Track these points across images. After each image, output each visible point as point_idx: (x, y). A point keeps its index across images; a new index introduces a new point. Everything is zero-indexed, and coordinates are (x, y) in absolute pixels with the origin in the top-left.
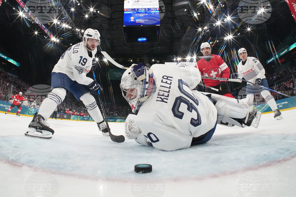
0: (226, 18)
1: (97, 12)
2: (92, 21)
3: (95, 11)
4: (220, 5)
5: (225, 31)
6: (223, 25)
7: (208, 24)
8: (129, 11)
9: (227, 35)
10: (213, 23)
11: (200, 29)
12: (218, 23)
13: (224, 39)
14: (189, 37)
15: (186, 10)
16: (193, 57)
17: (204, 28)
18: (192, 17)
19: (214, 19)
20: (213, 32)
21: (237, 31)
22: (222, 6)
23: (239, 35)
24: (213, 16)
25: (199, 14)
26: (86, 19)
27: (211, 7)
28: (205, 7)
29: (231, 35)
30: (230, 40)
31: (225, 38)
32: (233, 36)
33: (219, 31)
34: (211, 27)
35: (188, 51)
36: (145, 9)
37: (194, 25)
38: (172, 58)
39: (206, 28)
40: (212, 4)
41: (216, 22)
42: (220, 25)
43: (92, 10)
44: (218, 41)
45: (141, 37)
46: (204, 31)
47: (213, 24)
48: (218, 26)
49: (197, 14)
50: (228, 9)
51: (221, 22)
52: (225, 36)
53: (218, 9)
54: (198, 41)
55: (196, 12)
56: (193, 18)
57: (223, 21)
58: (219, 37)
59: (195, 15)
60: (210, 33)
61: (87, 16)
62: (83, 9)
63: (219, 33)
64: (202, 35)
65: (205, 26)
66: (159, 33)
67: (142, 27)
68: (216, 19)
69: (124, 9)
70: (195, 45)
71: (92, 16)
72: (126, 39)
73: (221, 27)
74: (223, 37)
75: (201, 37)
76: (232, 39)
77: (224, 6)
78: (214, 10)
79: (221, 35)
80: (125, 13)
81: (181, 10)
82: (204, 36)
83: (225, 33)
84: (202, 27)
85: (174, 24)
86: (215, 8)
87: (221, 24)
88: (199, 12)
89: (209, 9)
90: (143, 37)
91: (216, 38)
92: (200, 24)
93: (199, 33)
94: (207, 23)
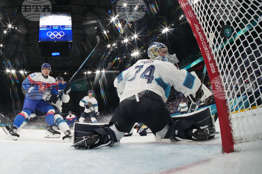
0: (133, 36)
1: (15, 28)
2: (10, 36)
3: (13, 27)
4: (128, 24)
5: (131, 47)
6: (130, 43)
7: (117, 41)
8: (44, 28)
9: (134, 52)
10: (121, 40)
11: (109, 46)
12: (126, 40)
13: (130, 56)
14: (99, 53)
15: (96, 28)
16: (102, 71)
17: (113, 45)
18: (102, 34)
19: (122, 37)
20: (121, 48)
21: (143, 48)
22: (130, 25)
23: (144, 51)
24: (121, 34)
25: (108, 32)
26: (4, 34)
27: (120, 25)
28: (114, 26)
29: (137, 51)
30: (136, 56)
31: (132, 54)
32: (139, 52)
33: (126, 48)
34: (119, 44)
35: (98, 65)
36: (59, 26)
37: (104, 42)
38: (83, 71)
39: (114, 45)
40: (121, 23)
41: (124, 39)
42: (127, 42)
43: (10, 26)
44: (125, 57)
45: (55, 52)
46: (113, 48)
47: (121, 42)
48: (126, 43)
49: (107, 31)
50: (135, 28)
51: (129, 39)
52: (132, 53)
53: (126, 27)
54: (107, 56)
55: (106, 30)
56: (103, 36)
57: (131, 39)
58: (126, 53)
59: (105, 32)
60: (118, 50)
61: (5, 32)
62: (2, 25)
63: (126, 50)
64: (110, 51)
65: (114, 43)
66: (72, 49)
67: (55, 42)
68: (123, 37)
69: (39, 26)
70: (104, 60)
71: (10, 31)
72: (41, 53)
73: (128, 44)
74: (130, 53)
75: (109, 53)
76: (138, 55)
77: (131, 24)
78: (123, 29)
79: (128, 51)
80: (40, 29)
81: (92, 28)
82: (112, 52)
83: (132, 50)
84: (111, 43)
85: (85, 40)
86: (123, 26)
87: (129, 41)
88: (108, 30)
89: (118, 27)
90: (57, 52)
91: (124, 54)
92: (109, 41)
93: (108, 50)
94: (115, 40)
